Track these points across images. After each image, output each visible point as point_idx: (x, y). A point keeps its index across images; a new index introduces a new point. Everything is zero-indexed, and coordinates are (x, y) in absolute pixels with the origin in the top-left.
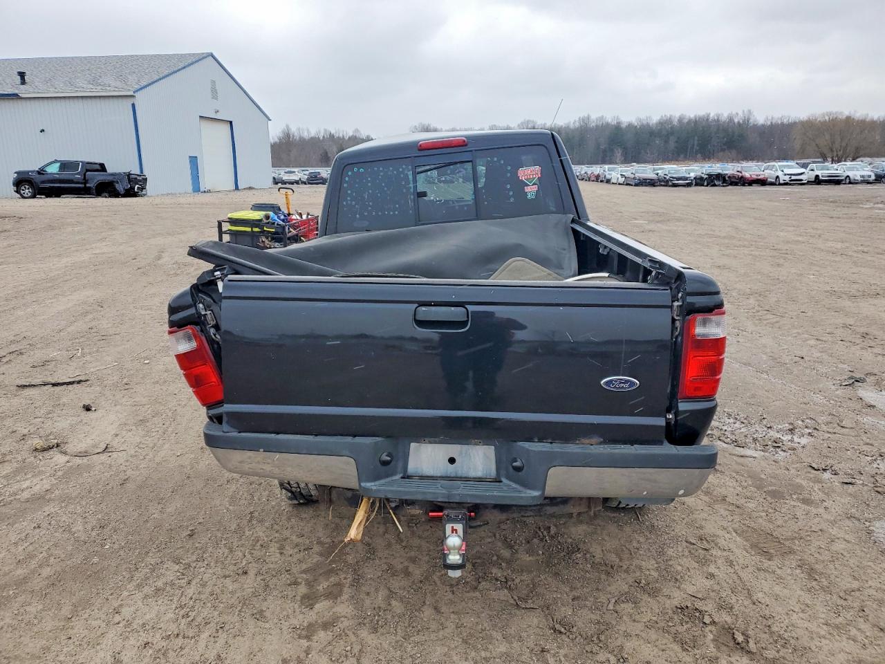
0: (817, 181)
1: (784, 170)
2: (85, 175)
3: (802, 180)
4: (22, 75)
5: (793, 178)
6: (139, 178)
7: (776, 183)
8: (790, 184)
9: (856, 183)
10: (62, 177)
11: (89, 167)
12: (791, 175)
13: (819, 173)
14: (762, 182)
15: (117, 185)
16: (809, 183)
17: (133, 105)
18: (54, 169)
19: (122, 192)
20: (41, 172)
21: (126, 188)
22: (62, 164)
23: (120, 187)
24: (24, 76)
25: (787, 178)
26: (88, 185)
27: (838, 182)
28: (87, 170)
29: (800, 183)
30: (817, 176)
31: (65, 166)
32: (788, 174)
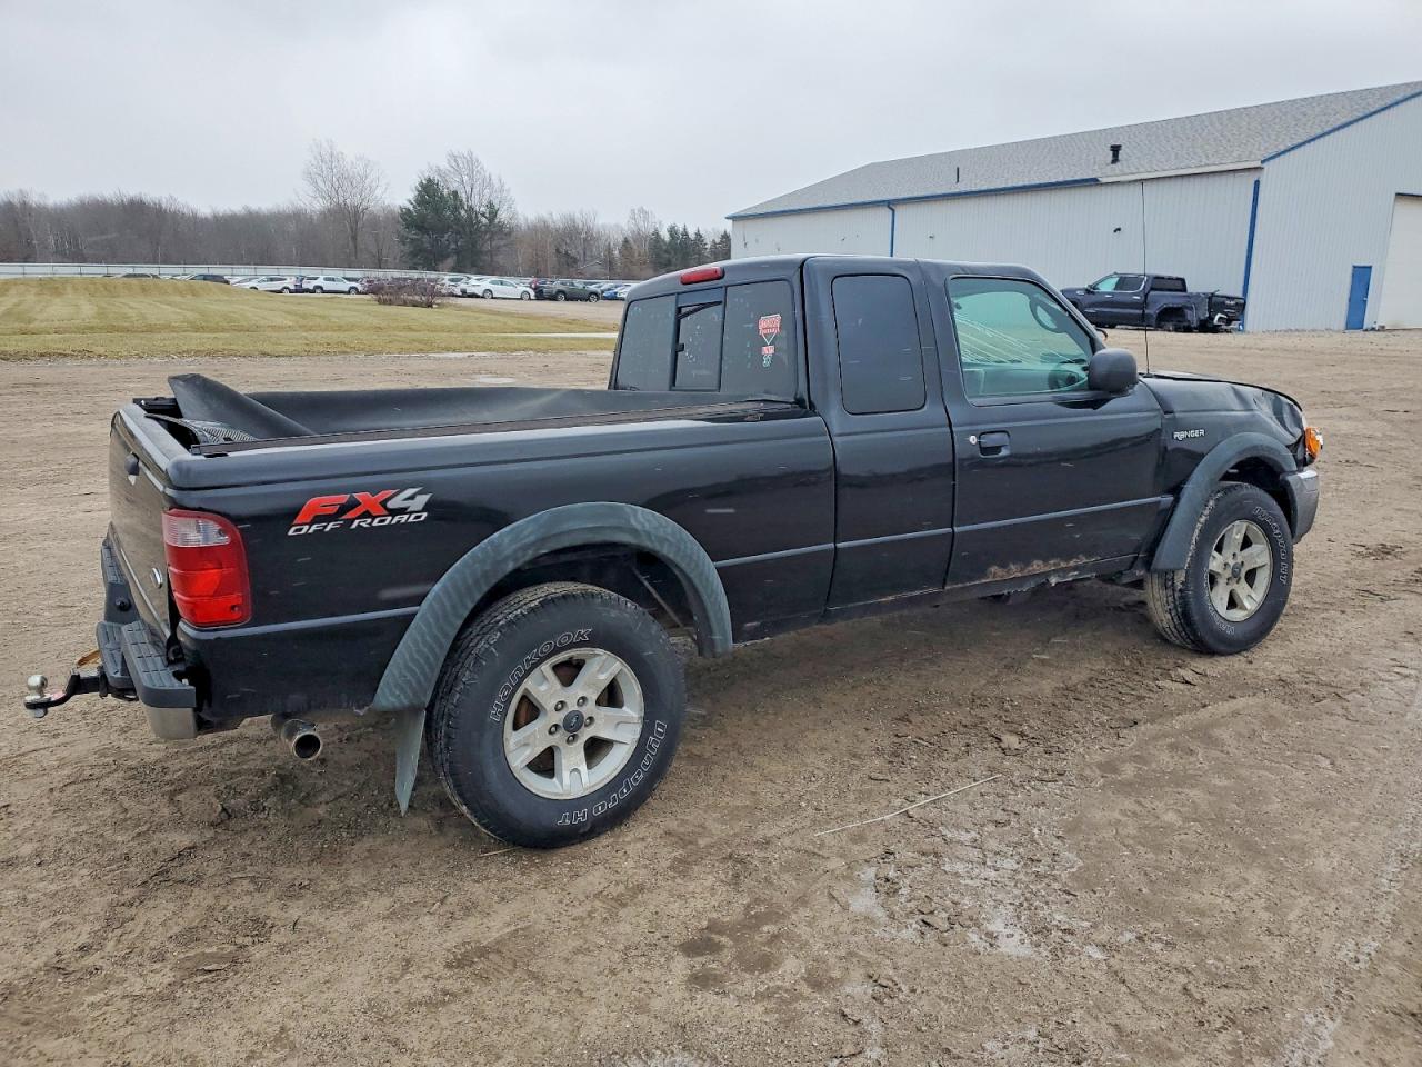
2: (1146, 296)
4: (1116, 149)
6: (1228, 302)
10: (1117, 298)
11: (1158, 285)
15: (1188, 312)
17: (1257, 183)
18: (1107, 287)
19: (1195, 324)
20: (1090, 291)
21: (1202, 318)
22: (1121, 278)
23: (1193, 317)
24: (1117, 151)
26: (1147, 312)
28: (1152, 289)
31: (1124, 282)
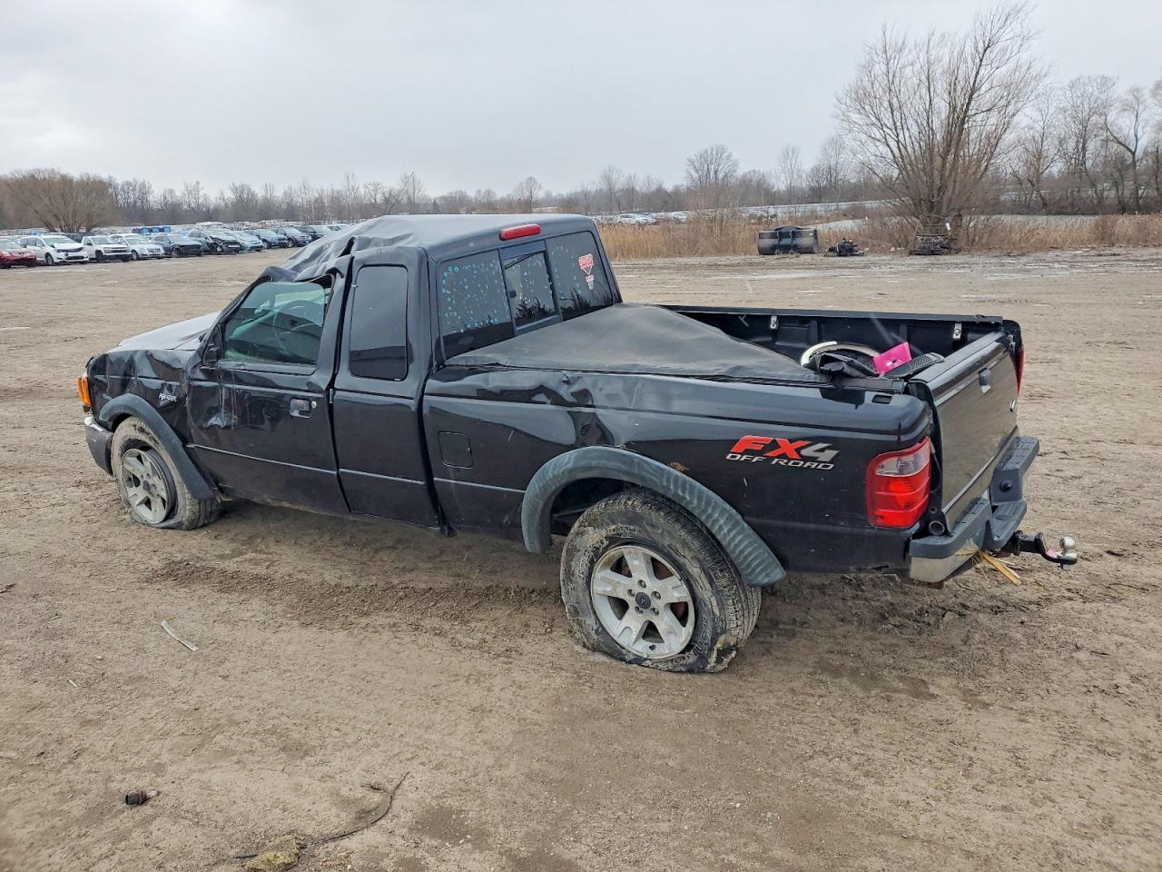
0: (99, 258)
1: (55, 245)
3: (83, 258)
5: (70, 254)
7: (48, 261)
8: (68, 264)
9: (144, 258)
12: (67, 251)
13: (101, 248)
14: (29, 262)
16: (92, 261)
25: (62, 255)
27: (126, 259)
29: (78, 261)
30: (98, 252)
32: (63, 251)
